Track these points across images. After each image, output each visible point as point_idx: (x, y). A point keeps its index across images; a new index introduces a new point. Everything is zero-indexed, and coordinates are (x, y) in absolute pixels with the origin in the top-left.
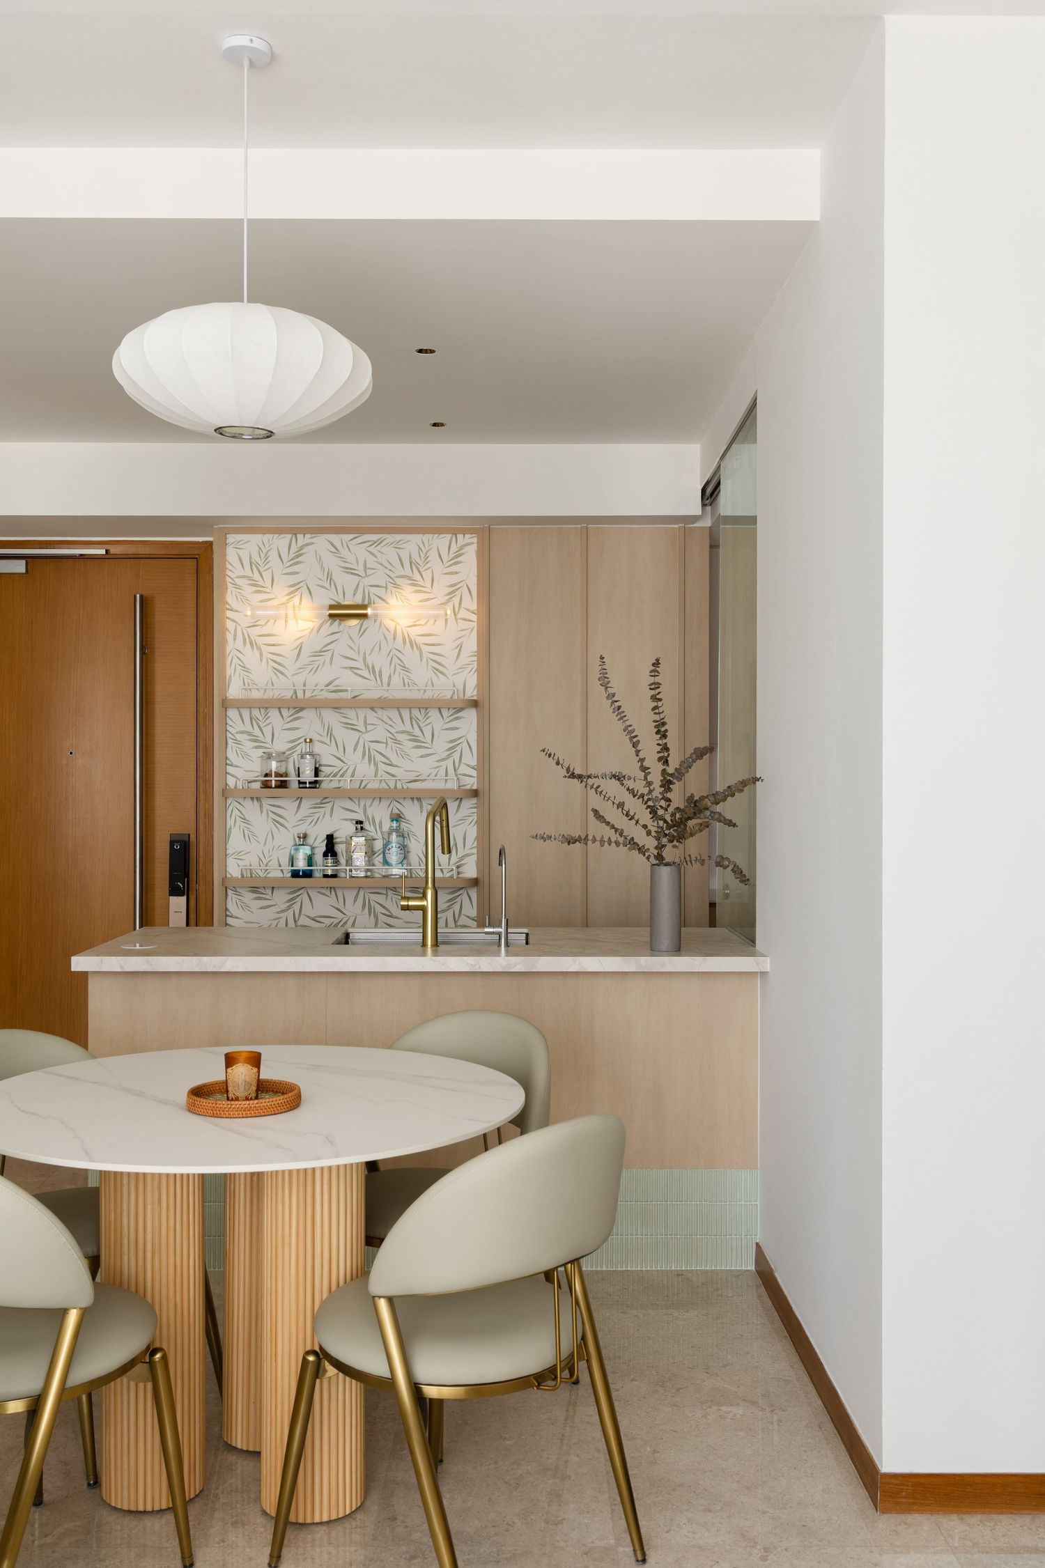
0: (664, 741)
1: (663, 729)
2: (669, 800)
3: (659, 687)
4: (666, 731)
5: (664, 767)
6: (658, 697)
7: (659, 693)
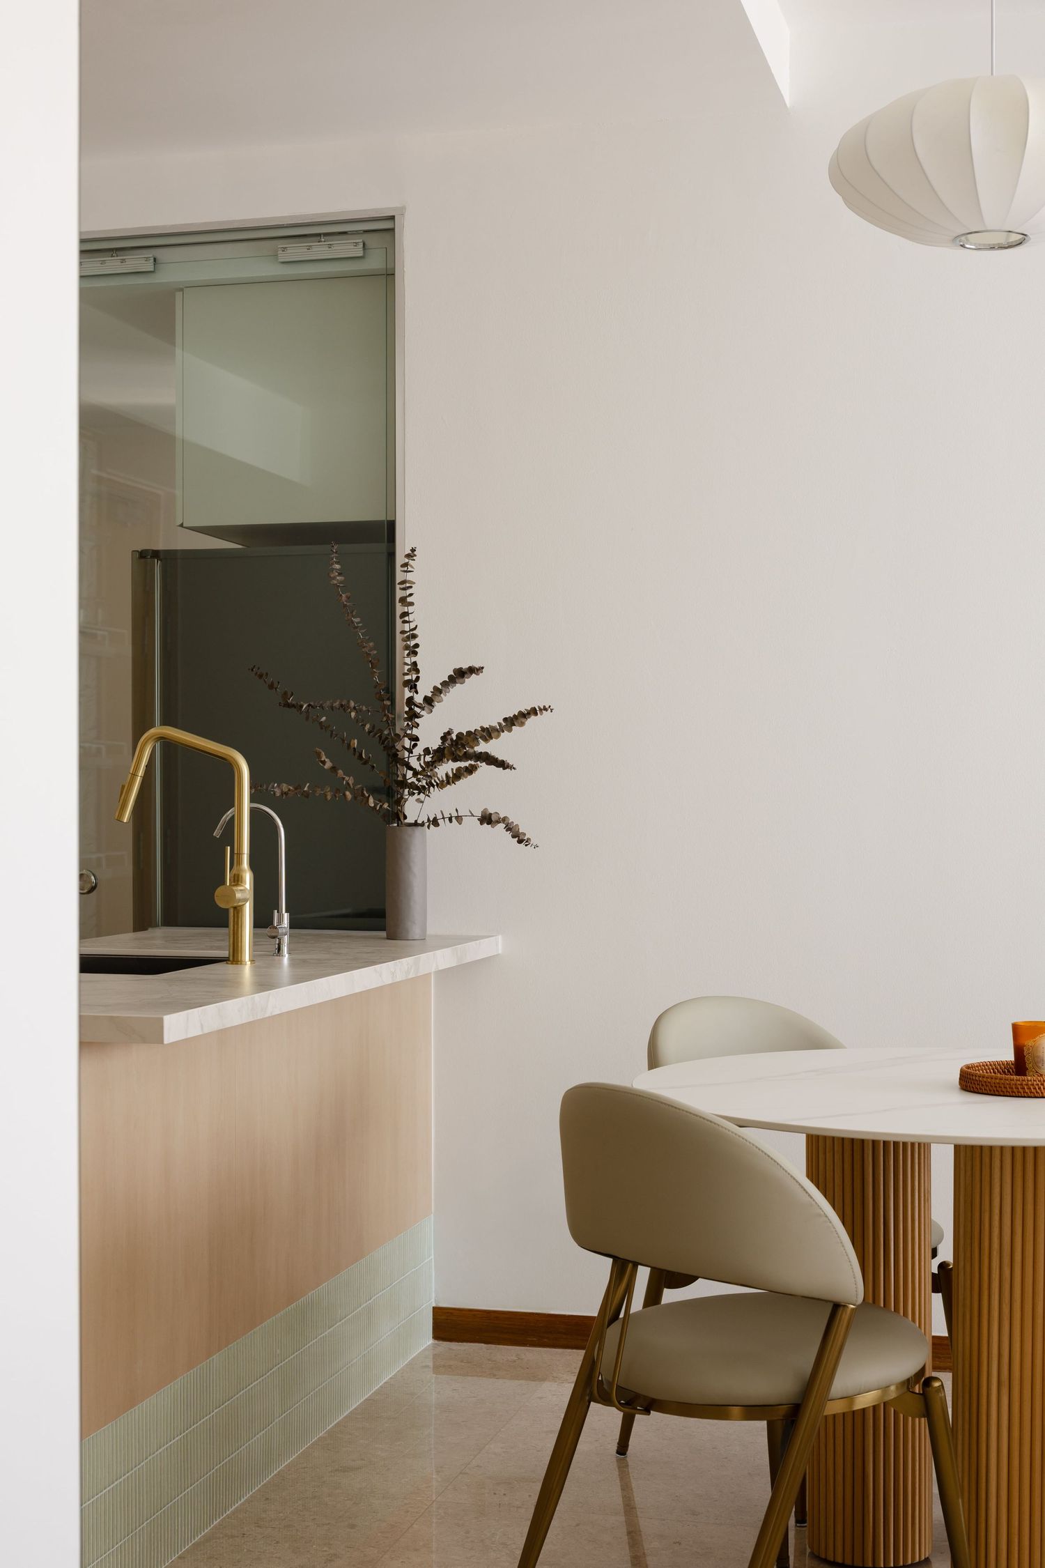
0: (414, 659)
1: (412, 643)
2: (417, 739)
3: (411, 587)
4: (417, 646)
5: (411, 694)
6: (409, 600)
7: (411, 595)
